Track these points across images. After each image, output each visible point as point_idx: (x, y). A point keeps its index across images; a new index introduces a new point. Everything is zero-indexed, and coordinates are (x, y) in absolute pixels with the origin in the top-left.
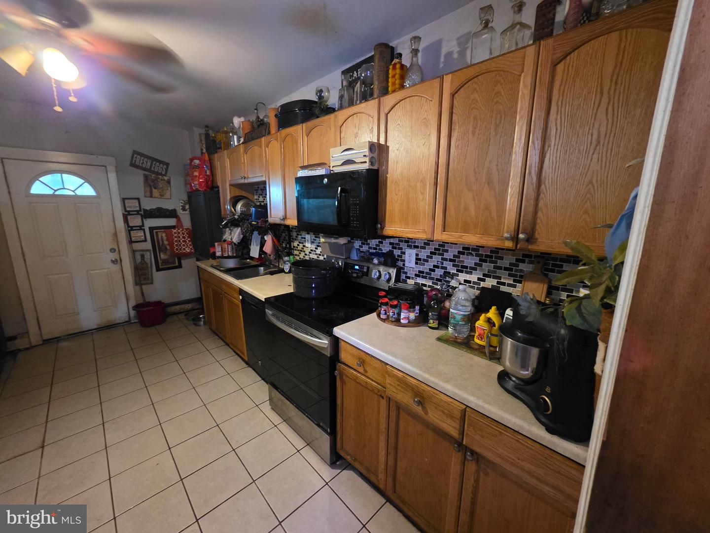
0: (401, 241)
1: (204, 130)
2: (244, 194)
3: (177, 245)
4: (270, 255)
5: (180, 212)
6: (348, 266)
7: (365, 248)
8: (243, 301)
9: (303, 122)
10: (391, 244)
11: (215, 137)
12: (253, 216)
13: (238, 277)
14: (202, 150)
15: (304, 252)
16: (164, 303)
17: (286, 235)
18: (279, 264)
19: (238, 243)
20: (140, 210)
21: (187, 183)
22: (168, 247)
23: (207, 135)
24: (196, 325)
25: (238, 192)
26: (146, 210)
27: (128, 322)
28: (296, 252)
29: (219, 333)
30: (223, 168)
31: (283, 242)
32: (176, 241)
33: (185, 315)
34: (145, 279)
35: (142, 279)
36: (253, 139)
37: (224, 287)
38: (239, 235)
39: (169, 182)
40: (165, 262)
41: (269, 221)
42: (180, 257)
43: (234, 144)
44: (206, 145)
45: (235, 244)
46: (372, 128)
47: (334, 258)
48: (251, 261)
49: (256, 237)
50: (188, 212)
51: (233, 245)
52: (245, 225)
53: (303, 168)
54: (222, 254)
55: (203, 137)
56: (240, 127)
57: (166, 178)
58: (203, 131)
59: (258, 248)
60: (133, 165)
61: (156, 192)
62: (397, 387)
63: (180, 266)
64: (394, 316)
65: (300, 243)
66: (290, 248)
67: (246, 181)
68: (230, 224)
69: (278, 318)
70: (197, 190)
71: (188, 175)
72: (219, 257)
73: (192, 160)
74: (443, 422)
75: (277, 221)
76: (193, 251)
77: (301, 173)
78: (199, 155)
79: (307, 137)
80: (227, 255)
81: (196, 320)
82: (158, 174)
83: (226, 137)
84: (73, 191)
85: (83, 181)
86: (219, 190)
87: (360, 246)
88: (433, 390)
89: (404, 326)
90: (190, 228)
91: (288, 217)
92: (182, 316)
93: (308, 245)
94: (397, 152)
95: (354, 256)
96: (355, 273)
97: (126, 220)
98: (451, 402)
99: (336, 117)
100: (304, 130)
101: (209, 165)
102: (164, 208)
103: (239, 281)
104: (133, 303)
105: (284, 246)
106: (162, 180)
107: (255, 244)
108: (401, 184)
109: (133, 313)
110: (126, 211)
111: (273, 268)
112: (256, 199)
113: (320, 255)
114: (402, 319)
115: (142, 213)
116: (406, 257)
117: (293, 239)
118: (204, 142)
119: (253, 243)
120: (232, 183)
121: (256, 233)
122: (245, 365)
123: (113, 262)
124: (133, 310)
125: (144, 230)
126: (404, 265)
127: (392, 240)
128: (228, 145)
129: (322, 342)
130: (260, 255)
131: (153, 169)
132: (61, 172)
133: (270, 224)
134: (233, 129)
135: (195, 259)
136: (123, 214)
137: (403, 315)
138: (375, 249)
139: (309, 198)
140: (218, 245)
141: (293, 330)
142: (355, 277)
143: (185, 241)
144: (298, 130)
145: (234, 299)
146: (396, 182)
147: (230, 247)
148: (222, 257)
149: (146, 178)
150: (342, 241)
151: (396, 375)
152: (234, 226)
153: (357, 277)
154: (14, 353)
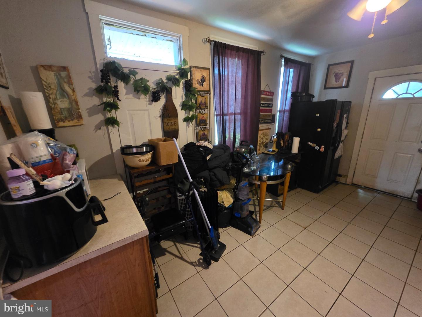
123: (420, 151)
124: (416, 192)
154: (338, 183)
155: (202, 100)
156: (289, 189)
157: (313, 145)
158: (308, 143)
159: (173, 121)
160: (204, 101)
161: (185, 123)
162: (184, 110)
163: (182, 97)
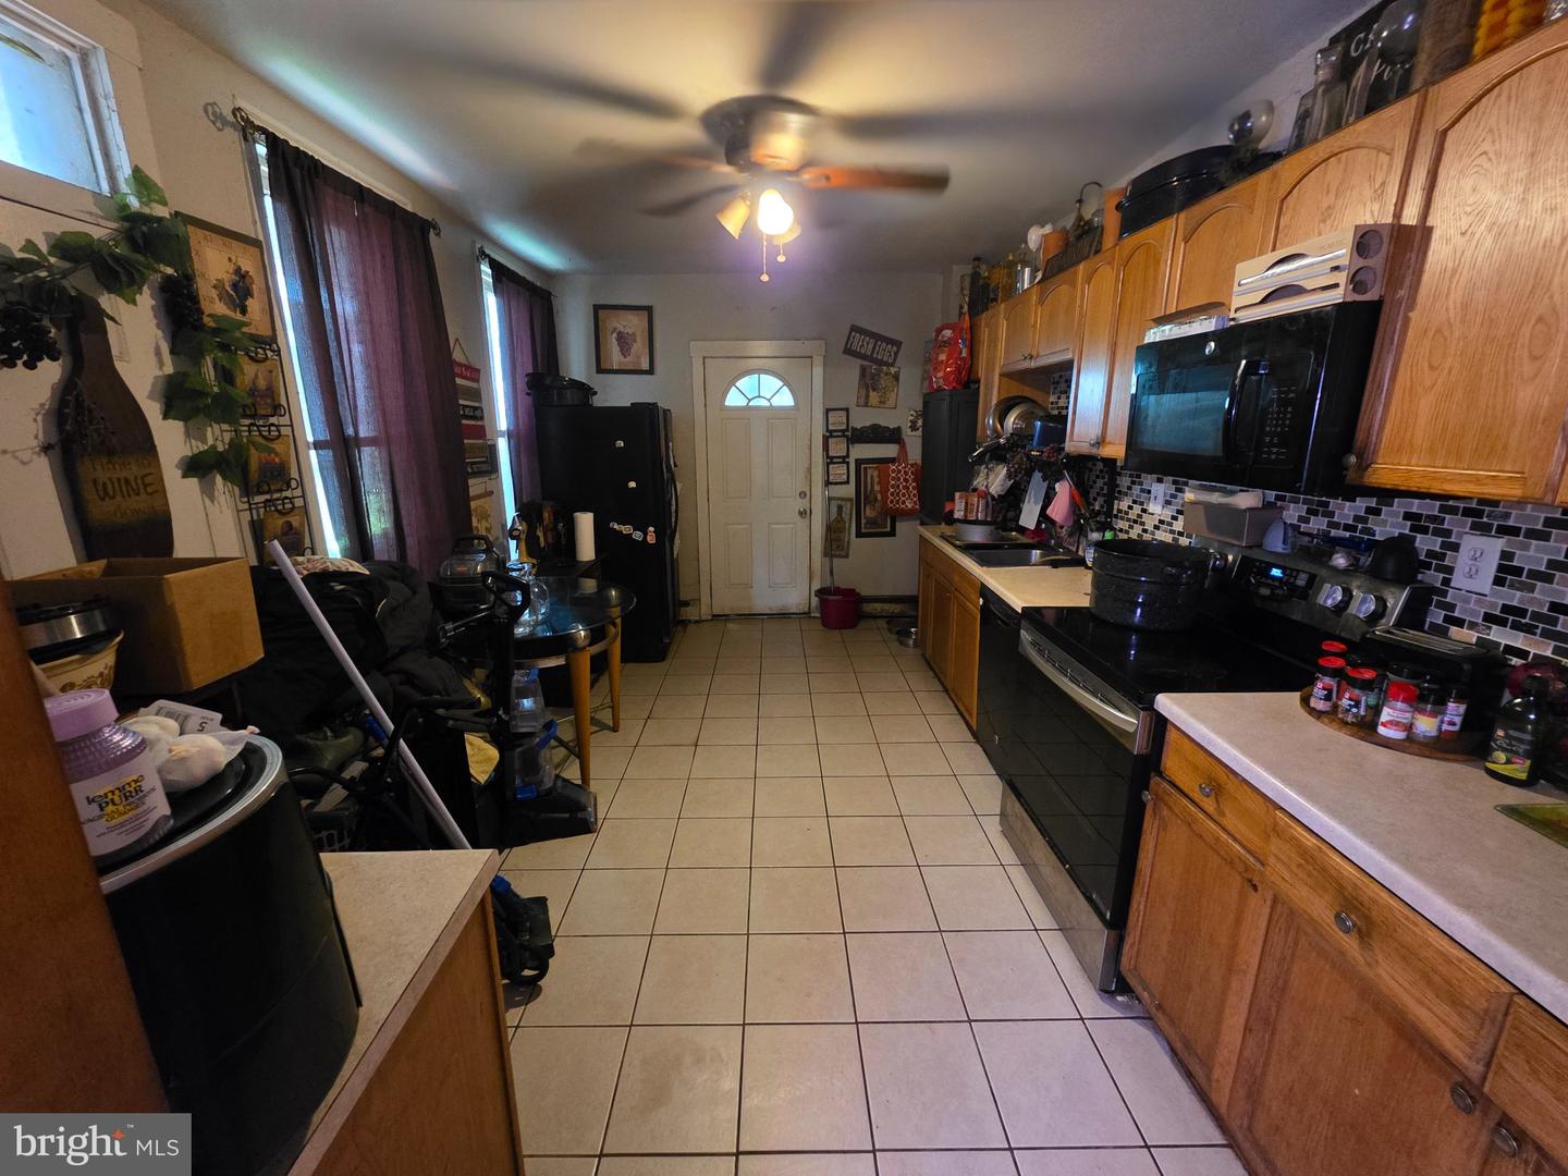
0: (1453, 511)
1: (970, 267)
2: (1027, 392)
3: (892, 494)
4: (1062, 527)
5: (907, 433)
6: (1253, 567)
7: (1317, 524)
8: (985, 610)
9: (1183, 207)
10: (1408, 516)
11: (988, 278)
12: (1036, 438)
13: (984, 562)
14: (962, 307)
15: (1143, 524)
16: (859, 594)
17: (1105, 484)
18: (1078, 547)
19: (999, 496)
20: (847, 430)
21: (926, 377)
22: (879, 497)
23: (975, 276)
24: (901, 643)
25: (1017, 389)
26: (856, 429)
27: (807, 614)
28: (1121, 524)
29: (934, 666)
30: (993, 341)
31: (1095, 499)
32: (893, 486)
33: (888, 623)
34: (838, 547)
35: (834, 547)
36: (1061, 269)
37: (956, 578)
38: (1004, 480)
39: (896, 377)
40: (872, 522)
41: (1067, 449)
42: (896, 515)
43: (1023, 286)
44: (970, 298)
45: (993, 497)
46: (1383, 184)
47: (1216, 544)
48: (1018, 536)
49: (1037, 485)
50: (919, 433)
51: (990, 499)
52: (1017, 459)
53: (1162, 321)
54: (965, 516)
55: (967, 284)
56: (1038, 249)
57: (893, 370)
58: (968, 269)
59: (1038, 508)
60: (848, 351)
61: (874, 397)
62: (1295, 871)
63: (892, 533)
64: (1354, 710)
65: (1135, 502)
66: (1109, 514)
67: (1033, 364)
68: (987, 456)
69: (1040, 652)
70: (940, 389)
71: (930, 362)
72: (958, 520)
73: (939, 331)
74: (1422, 1003)
75: (1085, 449)
76: (917, 507)
77: (1155, 335)
78: (954, 318)
79: (1186, 243)
80: (974, 518)
81: (903, 634)
82: (881, 363)
83: (1009, 275)
84: (769, 400)
85: (781, 384)
86: (979, 387)
87: (1301, 519)
88: (1407, 911)
89: (1387, 744)
90: (919, 462)
91: (1108, 439)
92: (882, 623)
93: (1156, 508)
94: (1459, 241)
95: (1276, 542)
96: (1268, 585)
97: (826, 448)
98: (1460, 961)
99: (1275, 176)
100: (1181, 226)
101: (969, 337)
102: (883, 425)
103: (985, 568)
104: (816, 586)
105: (1097, 508)
106: (886, 374)
107: (1033, 499)
108: (1456, 335)
109: (815, 601)
110: (828, 430)
111: (1063, 554)
112: (1052, 403)
113: (1180, 534)
114: (1384, 725)
115: (849, 434)
116: (1462, 561)
117: (1120, 492)
118: (966, 292)
119: (1030, 498)
120: (1005, 370)
121: (1037, 475)
122: (969, 737)
123: (801, 513)
124: (816, 595)
125: (848, 463)
126: (1446, 582)
127: (1415, 506)
128: (1010, 290)
129: (1124, 719)
130: (1039, 523)
131: (875, 355)
132: (760, 371)
133: (1068, 456)
134: (1025, 254)
135: (918, 522)
136: (824, 436)
137: (1386, 714)
138: (1347, 527)
139: (1162, 391)
140: (961, 498)
141: (1066, 680)
142: (1264, 598)
143: (907, 488)
144: (1167, 232)
145: (969, 604)
146: (1439, 331)
147: (982, 502)
148: (966, 521)
149: (863, 370)
150: (1246, 500)
151: (1296, 839)
152: (996, 460)
153: (1272, 597)
154: (685, 623)
155: (256, 376)
156: (593, 675)
157: (626, 529)
158: (611, 524)
159: (133, 470)
160: (264, 379)
161: (193, 482)
162: (180, 420)
163: (158, 352)
